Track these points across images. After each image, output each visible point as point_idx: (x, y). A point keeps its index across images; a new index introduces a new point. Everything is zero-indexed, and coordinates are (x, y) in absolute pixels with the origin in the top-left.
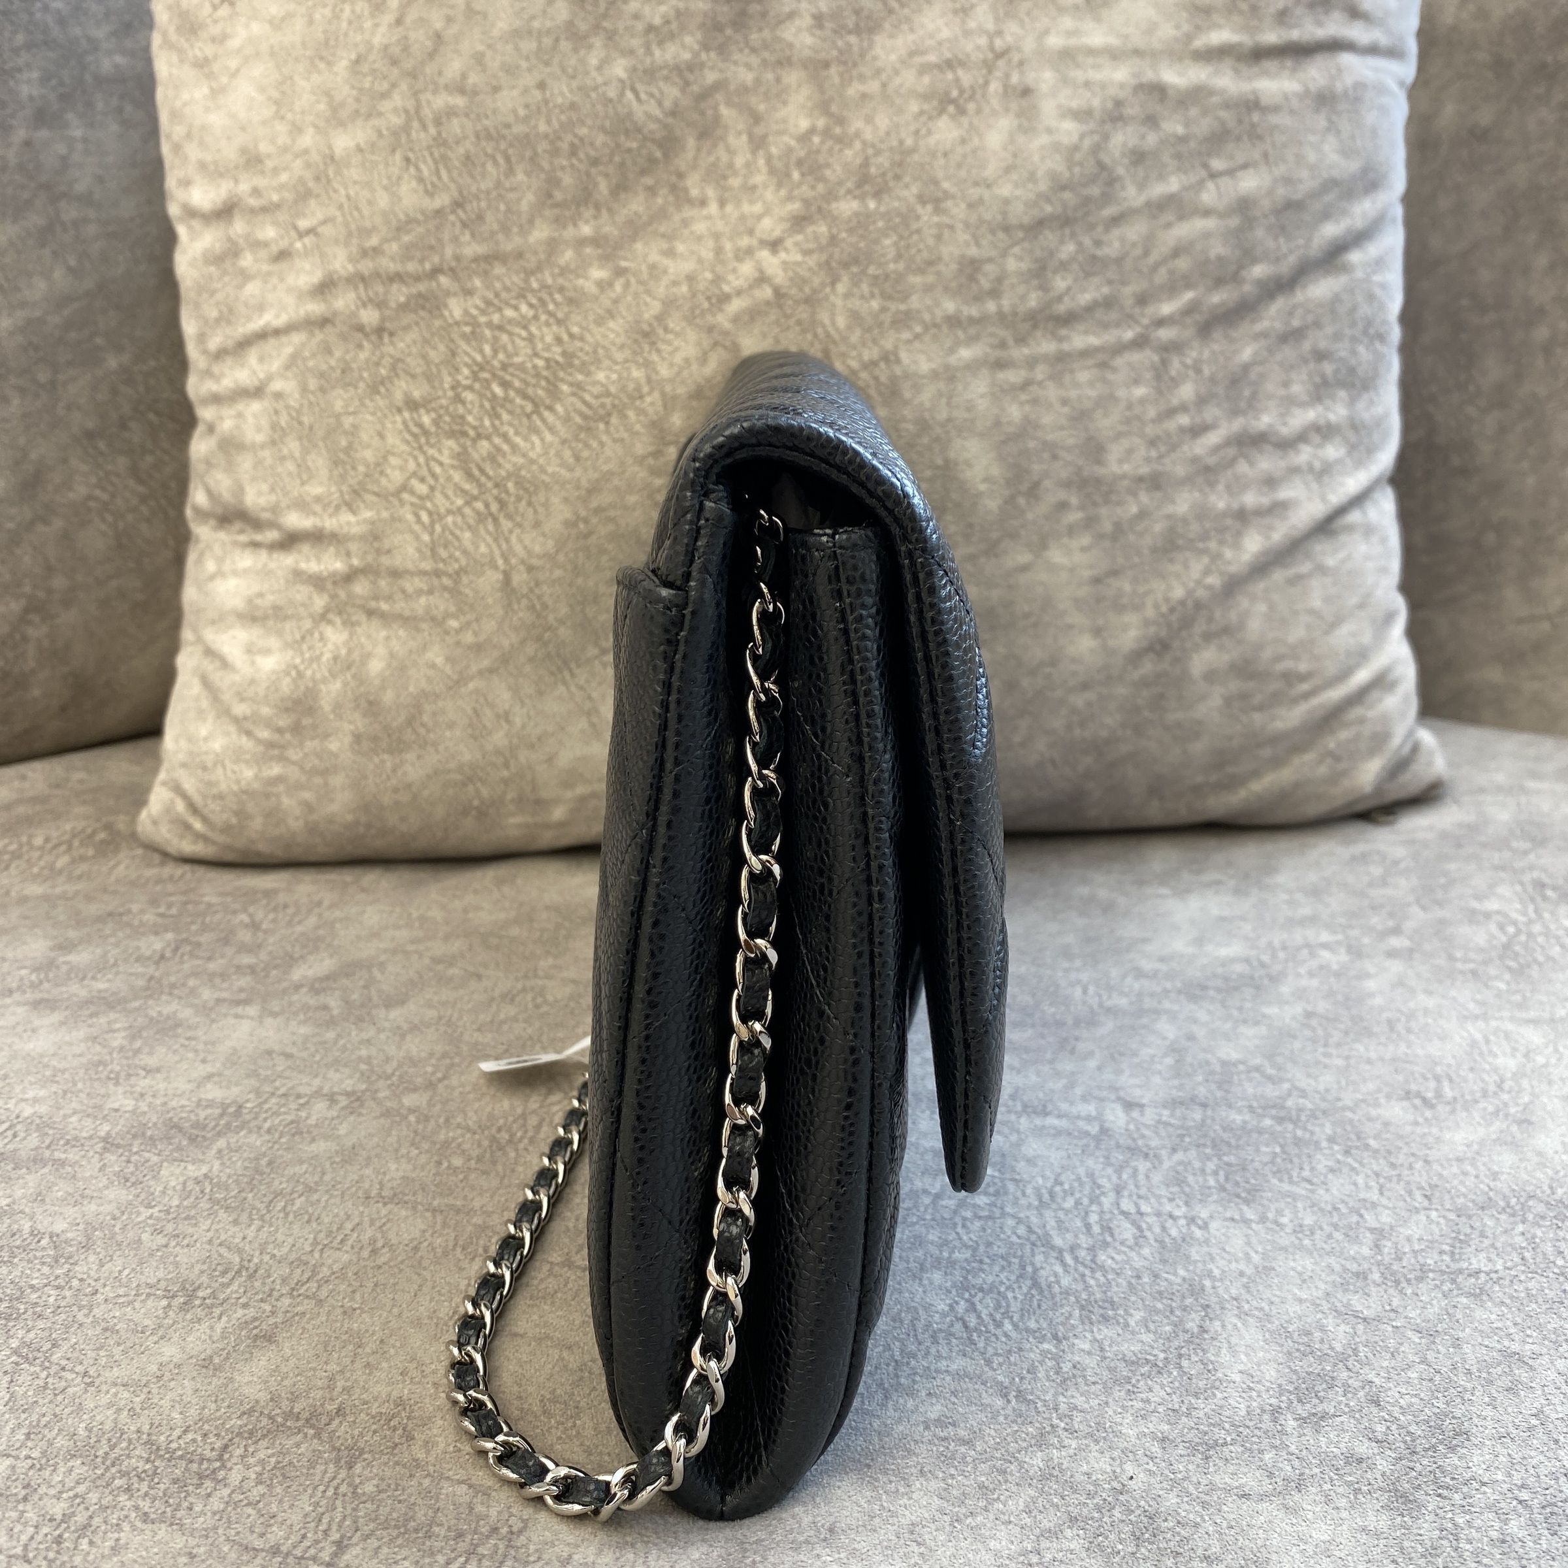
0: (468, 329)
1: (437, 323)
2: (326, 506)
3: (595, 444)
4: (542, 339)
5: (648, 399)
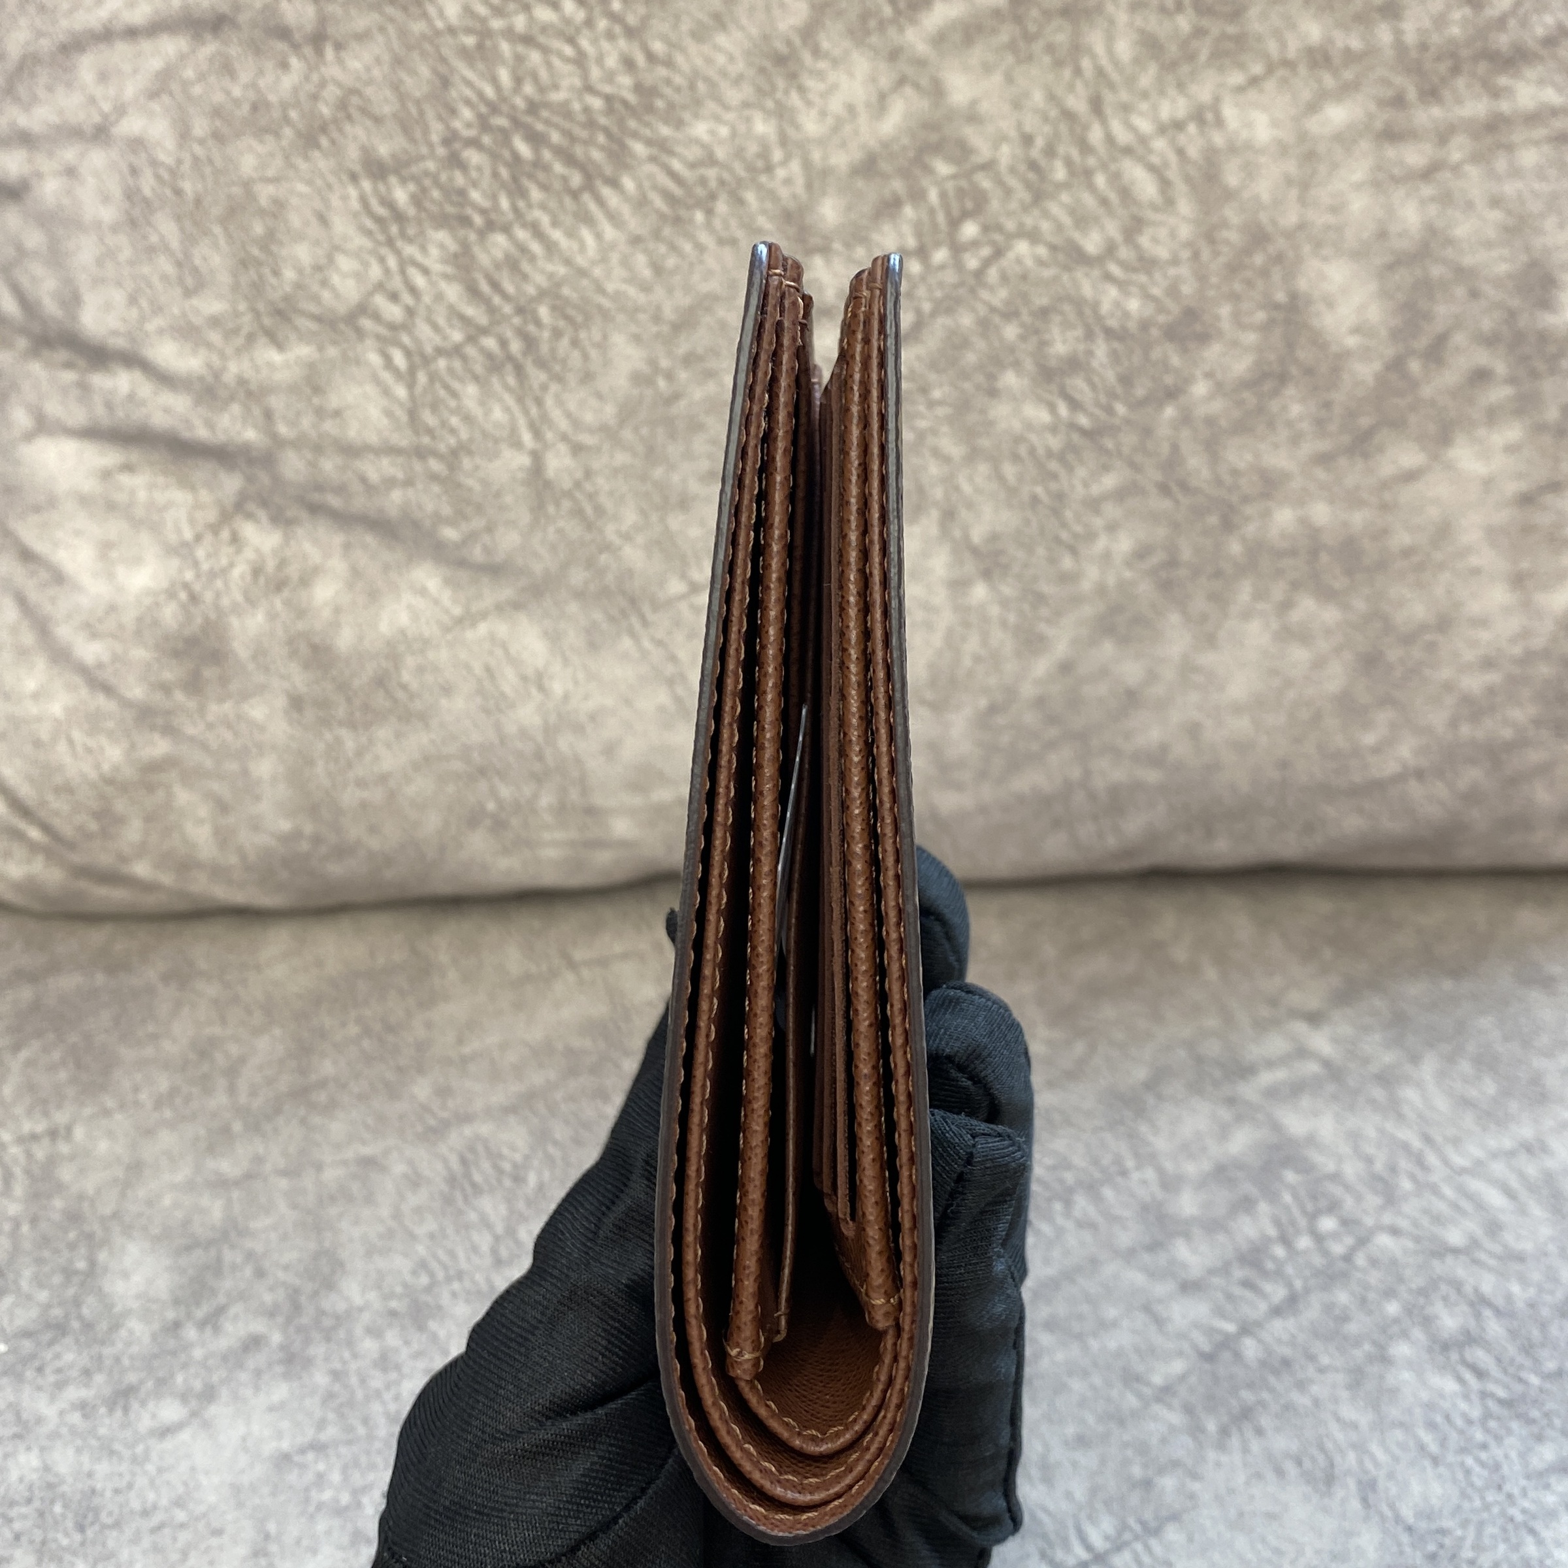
0: (470, 41)
1: (418, 27)
2: (228, 335)
3: (688, 247)
4: (600, 60)
5: (781, 173)
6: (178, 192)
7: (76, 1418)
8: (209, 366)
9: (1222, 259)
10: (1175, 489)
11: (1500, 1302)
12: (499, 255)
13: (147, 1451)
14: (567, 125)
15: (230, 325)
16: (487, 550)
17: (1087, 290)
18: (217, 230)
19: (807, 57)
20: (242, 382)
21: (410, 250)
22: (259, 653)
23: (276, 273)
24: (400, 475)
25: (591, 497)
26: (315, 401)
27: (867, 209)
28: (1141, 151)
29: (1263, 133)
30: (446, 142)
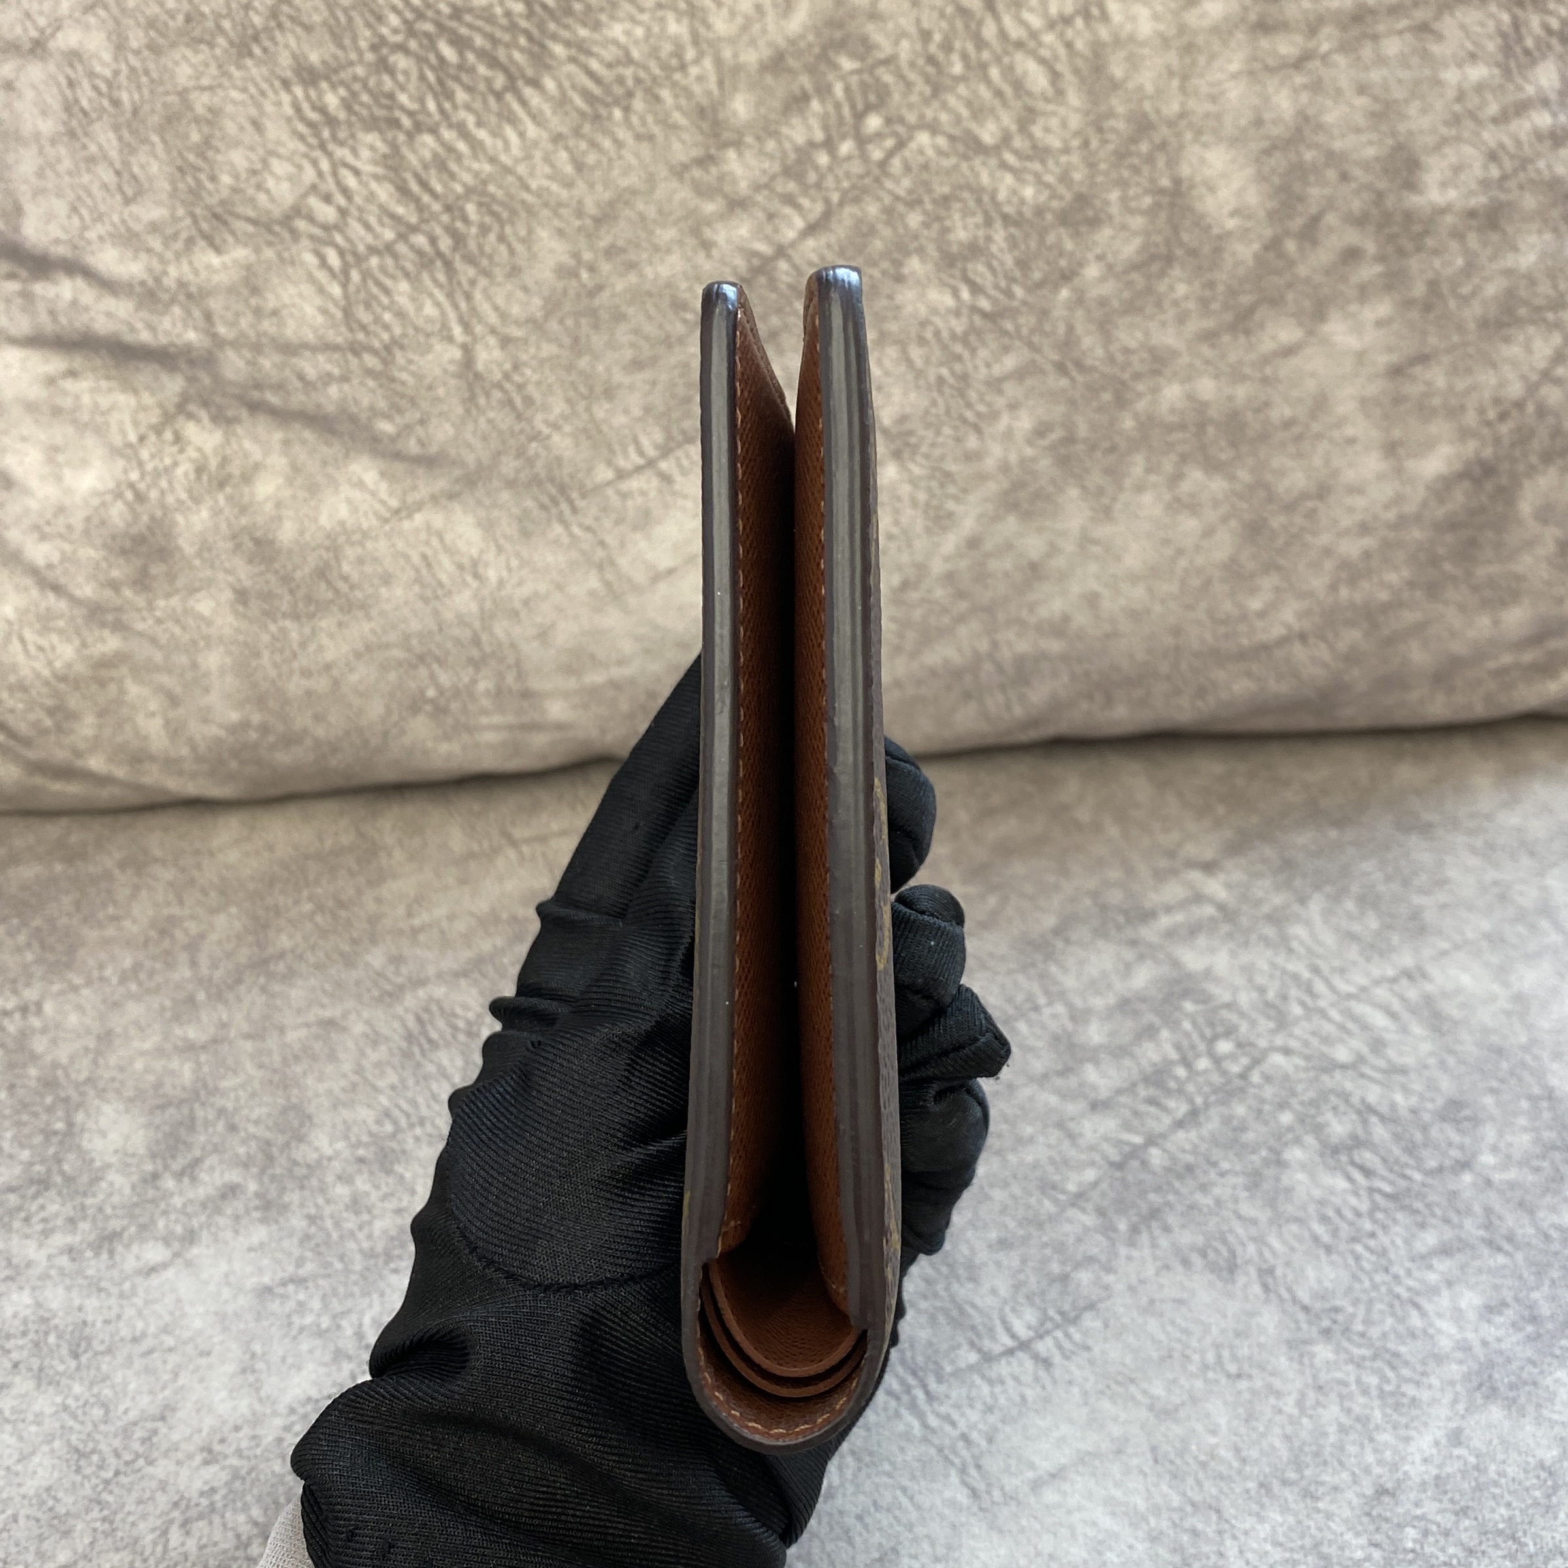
2: (168, 240)
3: (607, 143)
5: (694, 71)
6: (116, 103)
7: (64, 1261)
8: (150, 270)
9: (1111, 147)
10: (1070, 366)
11: (1384, 1109)
12: (427, 155)
13: (134, 1288)
14: (488, 28)
15: (169, 231)
16: (421, 443)
17: (985, 179)
18: (155, 138)
20: (182, 284)
21: (342, 153)
22: (205, 547)
23: (213, 179)
24: (336, 371)
25: (520, 387)
26: (253, 301)
27: (777, 104)
28: (1032, 44)
29: (1145, 26)
30: (374, 48)
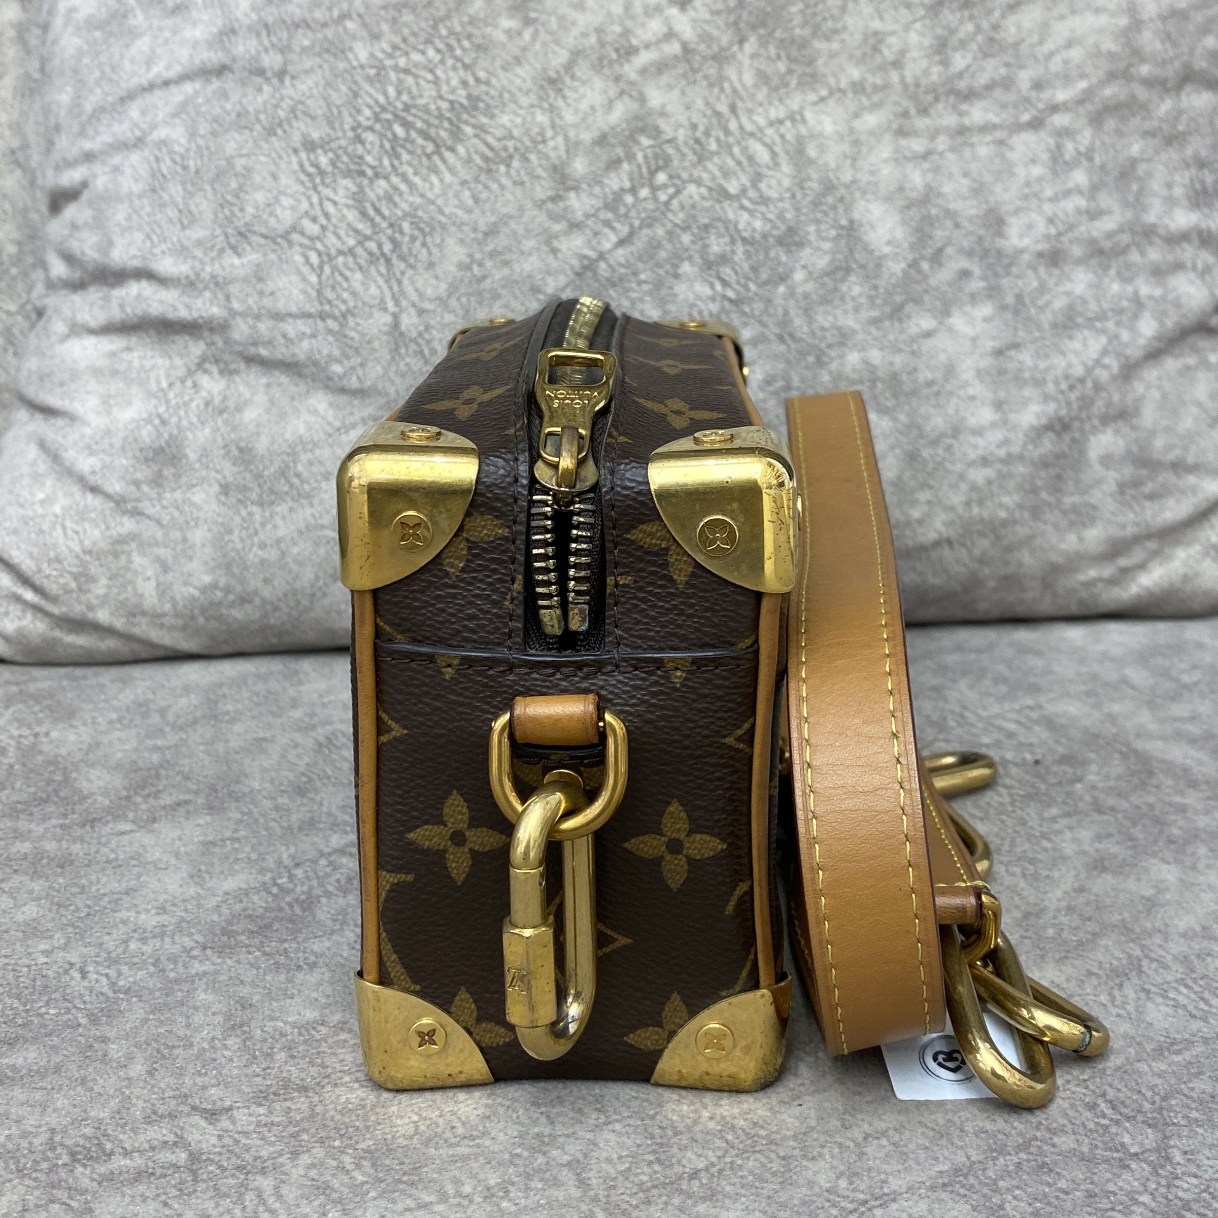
6: (185, 168)
8: (192, 268)
9: (809, 199)
12: (381, 192)
14: (426, 117)
15: (209, 244)
16: (359, 379)
17: (731, 216)
18: (208, 188)
19: (568, 80)
20: (213, 277)
23: (242, 210)
24: (308, 331)
25: (428, 342)
26: (258, 287)
27: (601, 164)
28: (759, 135)
29: (828, 127)
30: (353, 129)
